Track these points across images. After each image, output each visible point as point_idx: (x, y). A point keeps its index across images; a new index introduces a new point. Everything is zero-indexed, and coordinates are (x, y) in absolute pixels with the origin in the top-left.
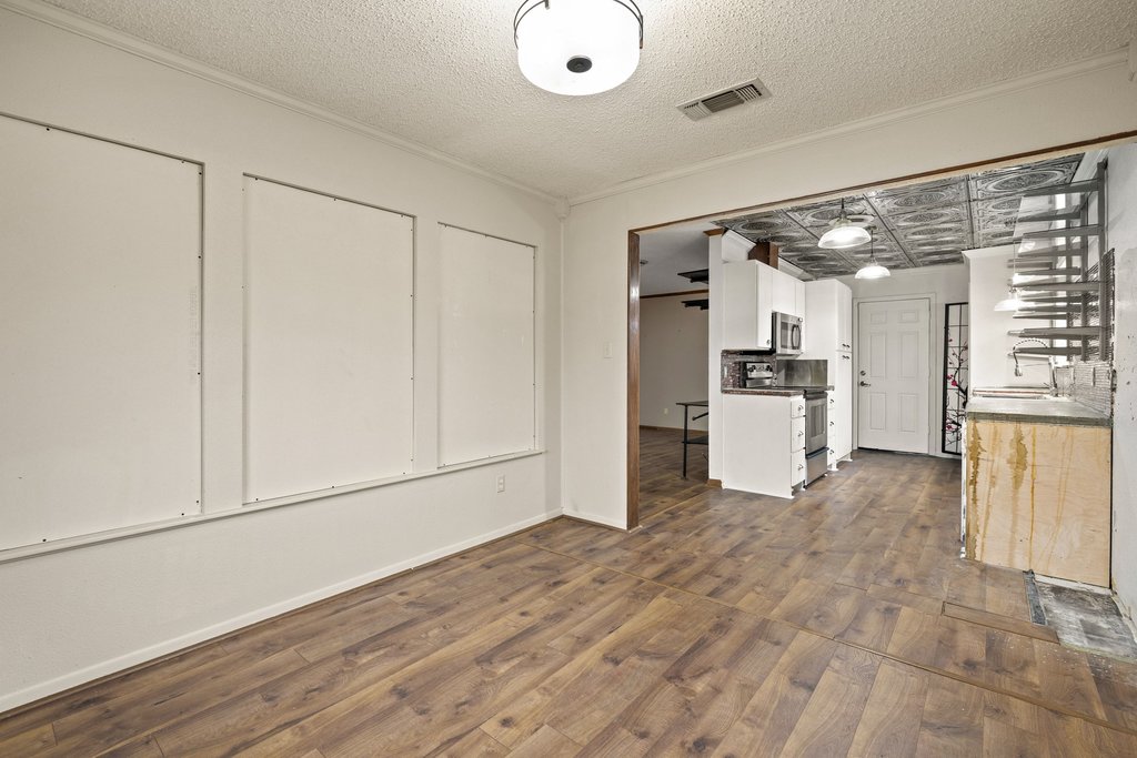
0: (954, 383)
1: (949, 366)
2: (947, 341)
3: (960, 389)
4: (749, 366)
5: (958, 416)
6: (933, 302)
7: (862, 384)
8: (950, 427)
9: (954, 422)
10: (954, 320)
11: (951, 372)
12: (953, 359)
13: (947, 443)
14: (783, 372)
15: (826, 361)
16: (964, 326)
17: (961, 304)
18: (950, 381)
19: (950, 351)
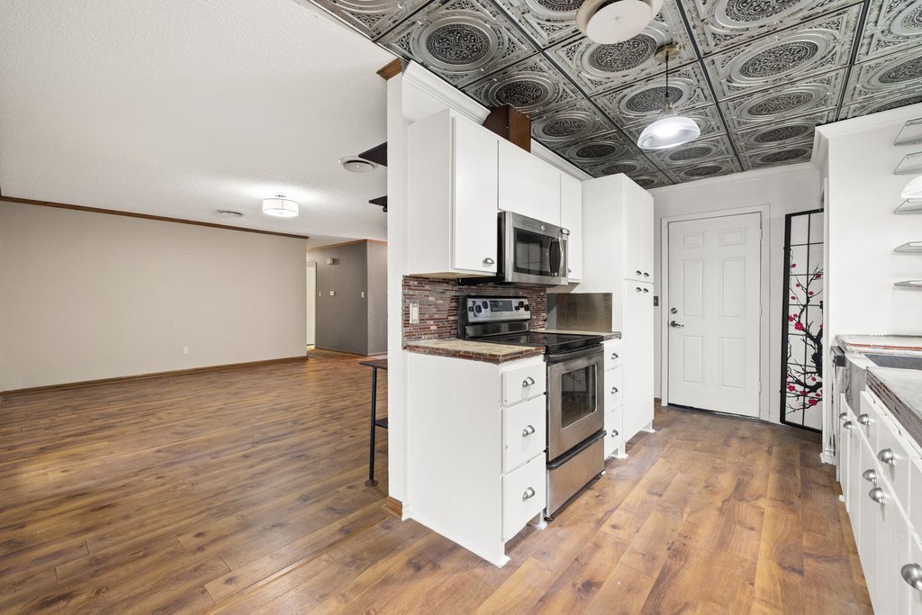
0: (799, 326)
1: (791, 302)
2: (787, 266)
3: (808, 335)
4: (470, 303)
5: (806, 373)
6: (765, 217)
7: (674, 324)
8: (792, 389)
9: (798, 382)
10: (798, 236)
11: (793, 311)
12: (798, 294)
13: (788, 410)
14: (555, 310)
15: (608, 297)
16: (815, 244)
17: (809, 213)
18: (792, 324)
19: (793, 282)
